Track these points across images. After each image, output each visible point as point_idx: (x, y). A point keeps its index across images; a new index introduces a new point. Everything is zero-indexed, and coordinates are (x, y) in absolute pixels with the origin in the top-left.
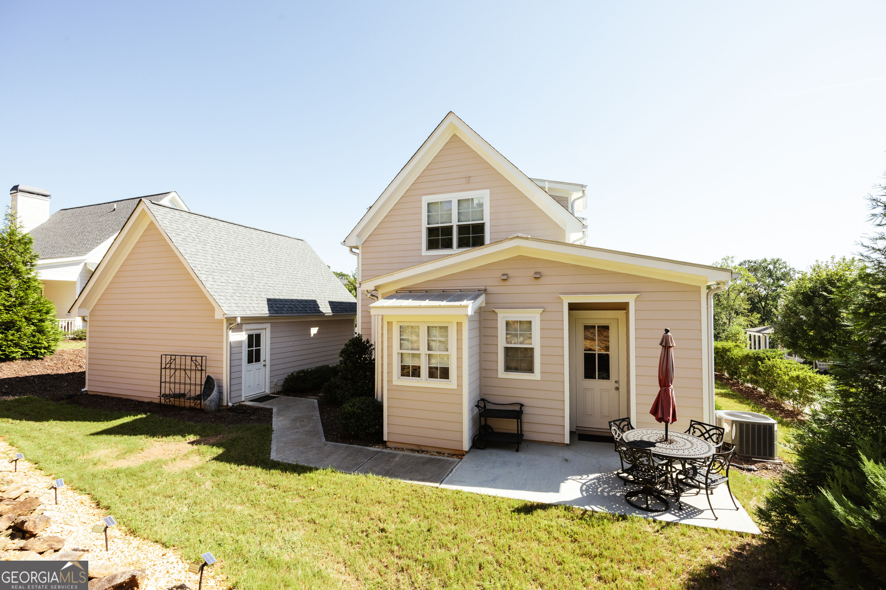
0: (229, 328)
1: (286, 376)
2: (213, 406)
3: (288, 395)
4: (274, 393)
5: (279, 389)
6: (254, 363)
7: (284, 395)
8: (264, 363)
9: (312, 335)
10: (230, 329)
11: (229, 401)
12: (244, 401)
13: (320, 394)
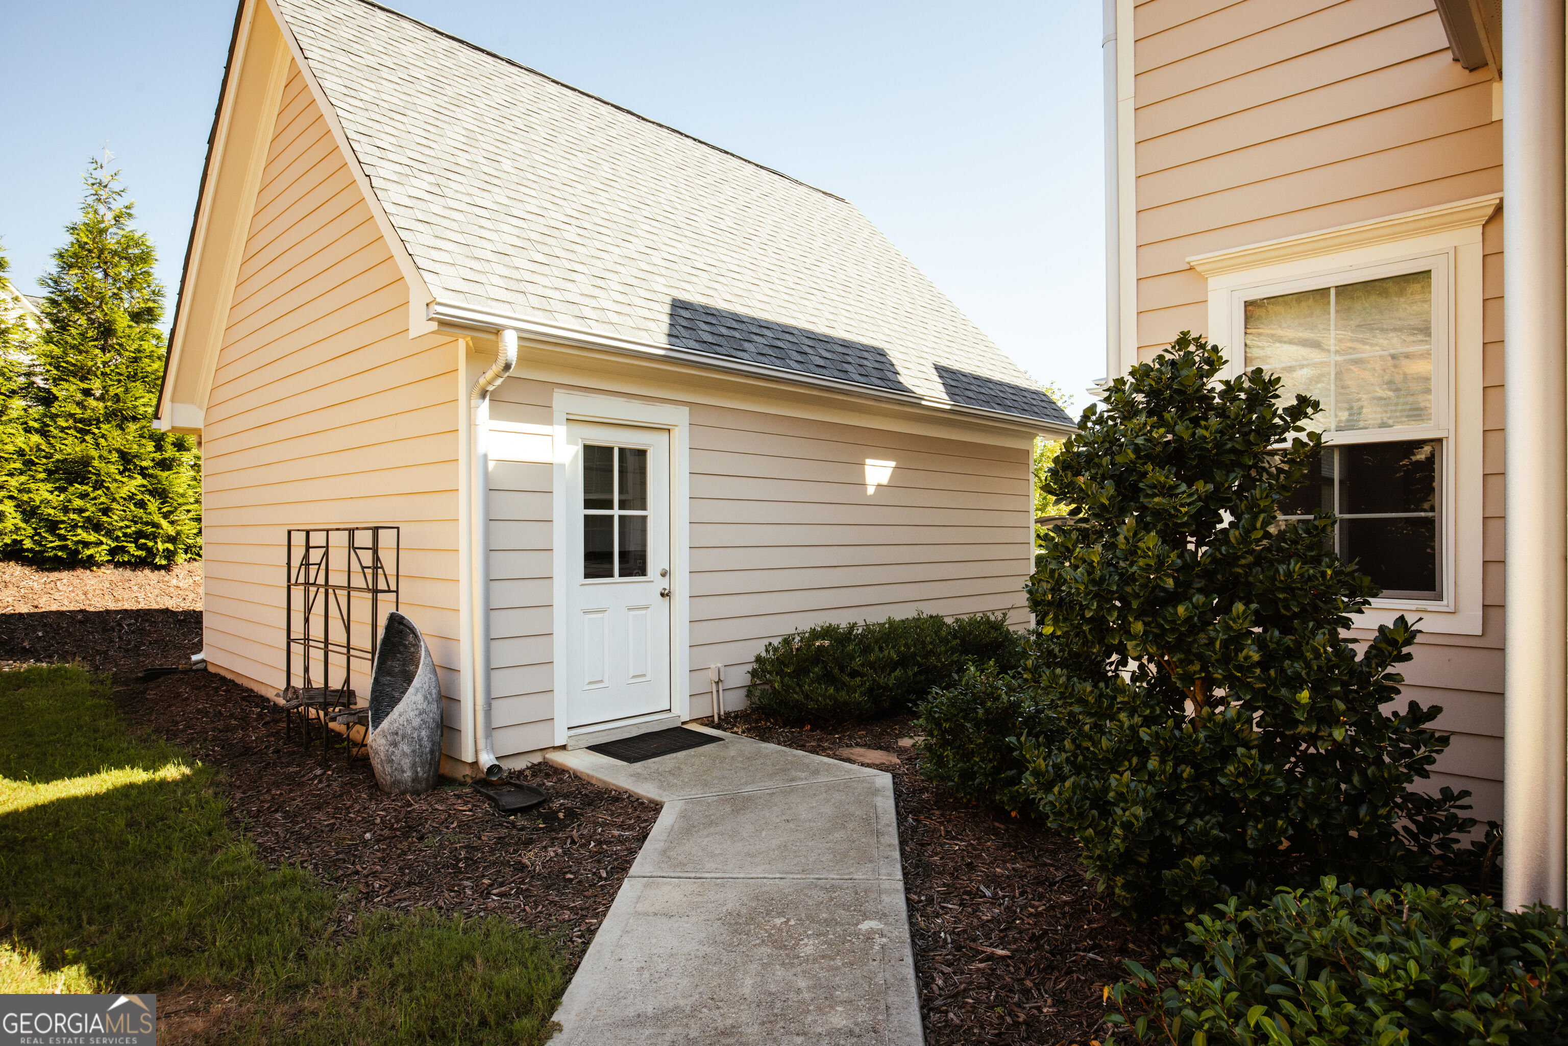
0: (477, 391)
1: (759, 649)
2: (406, 763)
3: (764, 735)
4: (708, 721)
5: (735, 702)
6: (616, 578)
7: (747, 731)
8: (664, 583)
9: (871, 490)
10: (483, 395)
11: (481, 743)
12: (564, 747)
13: (906, 742)
